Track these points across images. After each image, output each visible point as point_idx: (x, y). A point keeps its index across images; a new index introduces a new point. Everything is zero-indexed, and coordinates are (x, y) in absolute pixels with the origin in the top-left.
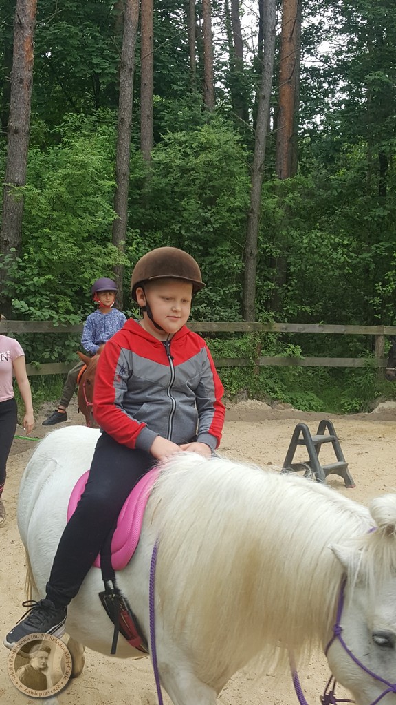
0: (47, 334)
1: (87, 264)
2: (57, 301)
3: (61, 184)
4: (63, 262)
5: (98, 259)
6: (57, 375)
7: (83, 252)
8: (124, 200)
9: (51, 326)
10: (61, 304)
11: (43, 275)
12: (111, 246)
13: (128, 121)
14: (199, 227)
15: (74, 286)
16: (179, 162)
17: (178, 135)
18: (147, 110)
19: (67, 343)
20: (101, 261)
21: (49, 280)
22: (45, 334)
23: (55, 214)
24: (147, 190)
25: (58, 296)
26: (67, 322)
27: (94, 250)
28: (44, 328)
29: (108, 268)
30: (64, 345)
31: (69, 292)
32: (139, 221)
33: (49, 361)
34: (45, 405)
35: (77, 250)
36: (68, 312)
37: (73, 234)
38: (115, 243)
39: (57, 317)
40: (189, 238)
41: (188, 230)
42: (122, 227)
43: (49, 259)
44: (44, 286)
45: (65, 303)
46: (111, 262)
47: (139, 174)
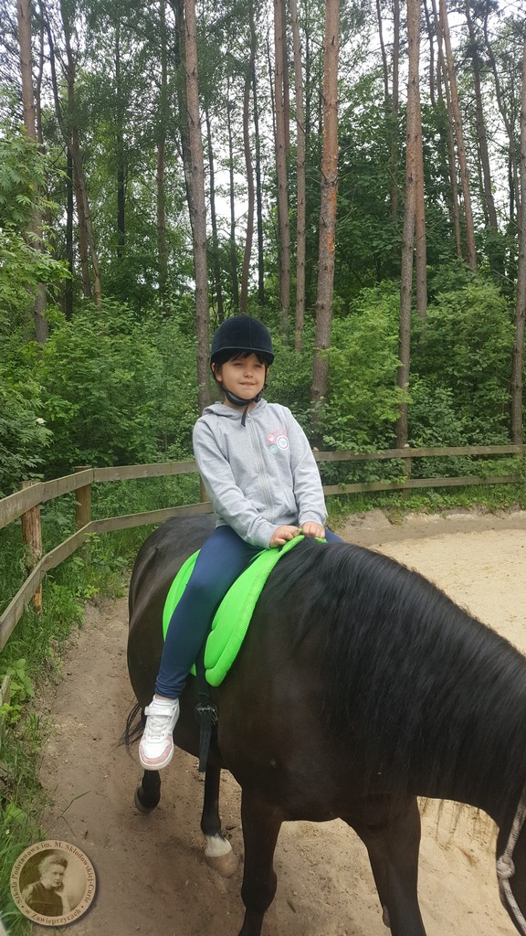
0: (350, 461)
1: (379, 404)
2: (355, 434)
3: (356, 344)
4: (360, 404)
5: (386, 400)
6: (359, 493)
7: (375, 395)
8: (406, 352)
9: (353, 455)
10: (359, 436)
11: (345, 415)
12: (397, 389)
13: (409, 288)
14: (469, 368)
15: (368, 422)
16: (451, 317)
17: (448, 295)
18: (422, 277)
19: (366, 468)
20: (389, 401)
21: (350, 419)
22: (347, 461)
23: (353, 368)
24: (423, 342)
25: (356, 431)
26: (365, 452)
27: (384, 393)
28: (348, 457)
29: (396, 407)
30: (362, 470)
31: (365, 427)
32: (417, 366)
33: (352, 482)
34: (350, 517)
35: (371, 394)
36: (365, 443)
37: (367, 382)
38: (401, 387)
39: (357, 447)
40: (461, 378)
41: (459, 371)
42: (405, 373)
43: (349, 403)
44: (346, 424)
45: (363, 436)
46: (397, 402)
47: (417, 329)
